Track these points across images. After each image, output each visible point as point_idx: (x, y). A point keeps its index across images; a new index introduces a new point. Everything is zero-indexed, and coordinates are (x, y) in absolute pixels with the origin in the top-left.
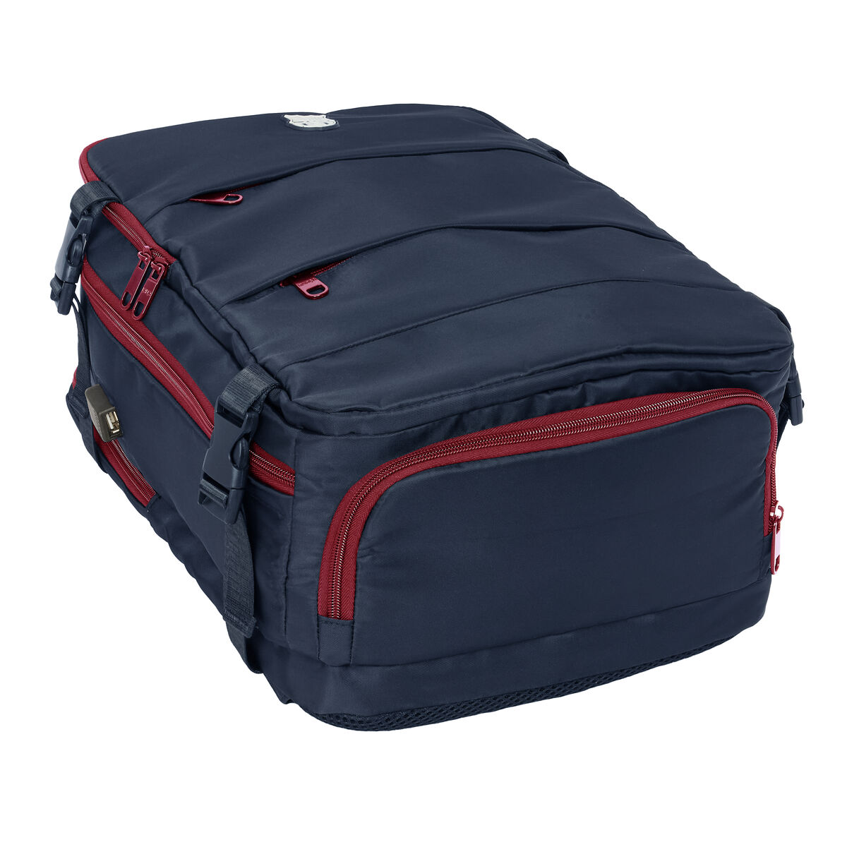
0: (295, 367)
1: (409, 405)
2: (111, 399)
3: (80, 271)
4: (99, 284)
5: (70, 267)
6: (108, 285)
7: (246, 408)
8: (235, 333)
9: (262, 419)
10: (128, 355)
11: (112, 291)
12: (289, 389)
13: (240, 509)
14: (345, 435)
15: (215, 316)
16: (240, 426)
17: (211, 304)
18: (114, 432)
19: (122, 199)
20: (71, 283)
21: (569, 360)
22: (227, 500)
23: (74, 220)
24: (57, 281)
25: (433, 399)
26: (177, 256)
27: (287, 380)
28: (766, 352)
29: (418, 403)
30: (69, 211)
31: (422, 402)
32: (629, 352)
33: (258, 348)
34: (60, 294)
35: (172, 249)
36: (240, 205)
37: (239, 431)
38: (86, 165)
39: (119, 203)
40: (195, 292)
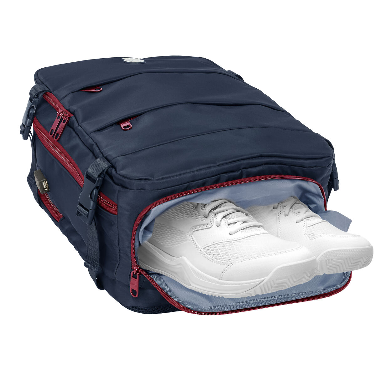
0: (119, 158)
1: (166, 178)
2: (45, 175)
3: (33, 121)
4: (41, 127)
5: (28, 120)
6: (44, 127)
7: (97, 175)
8: (95, 144)
9: (104, 180)
10: (52, 156)
11: (46, 129)
12: (116, 167)
13: (94, 218)
14: (139, 190)
15: (87, 137)
16: (95, 183)
17: (86, 133)
18: (46, 190)
19: (52, 91)
20: (29, 127)
21: (235, 159)
22: (88, 214)
23: (31, 100)
24: (23, 126)
25: (177, 175)
26: (73, 113)
27: (115, 164)
28: (321, 158)
29: (170, 177)
30: (29, 96)
31: (172, 176)
32: (261, 156)
33: (104, 150)
34: (24, 131)
35: (71, 110)
36: (101, 92)
37: (95, 185)
38: (37, 77)
39: (50, 92)
40: (80, 128)
